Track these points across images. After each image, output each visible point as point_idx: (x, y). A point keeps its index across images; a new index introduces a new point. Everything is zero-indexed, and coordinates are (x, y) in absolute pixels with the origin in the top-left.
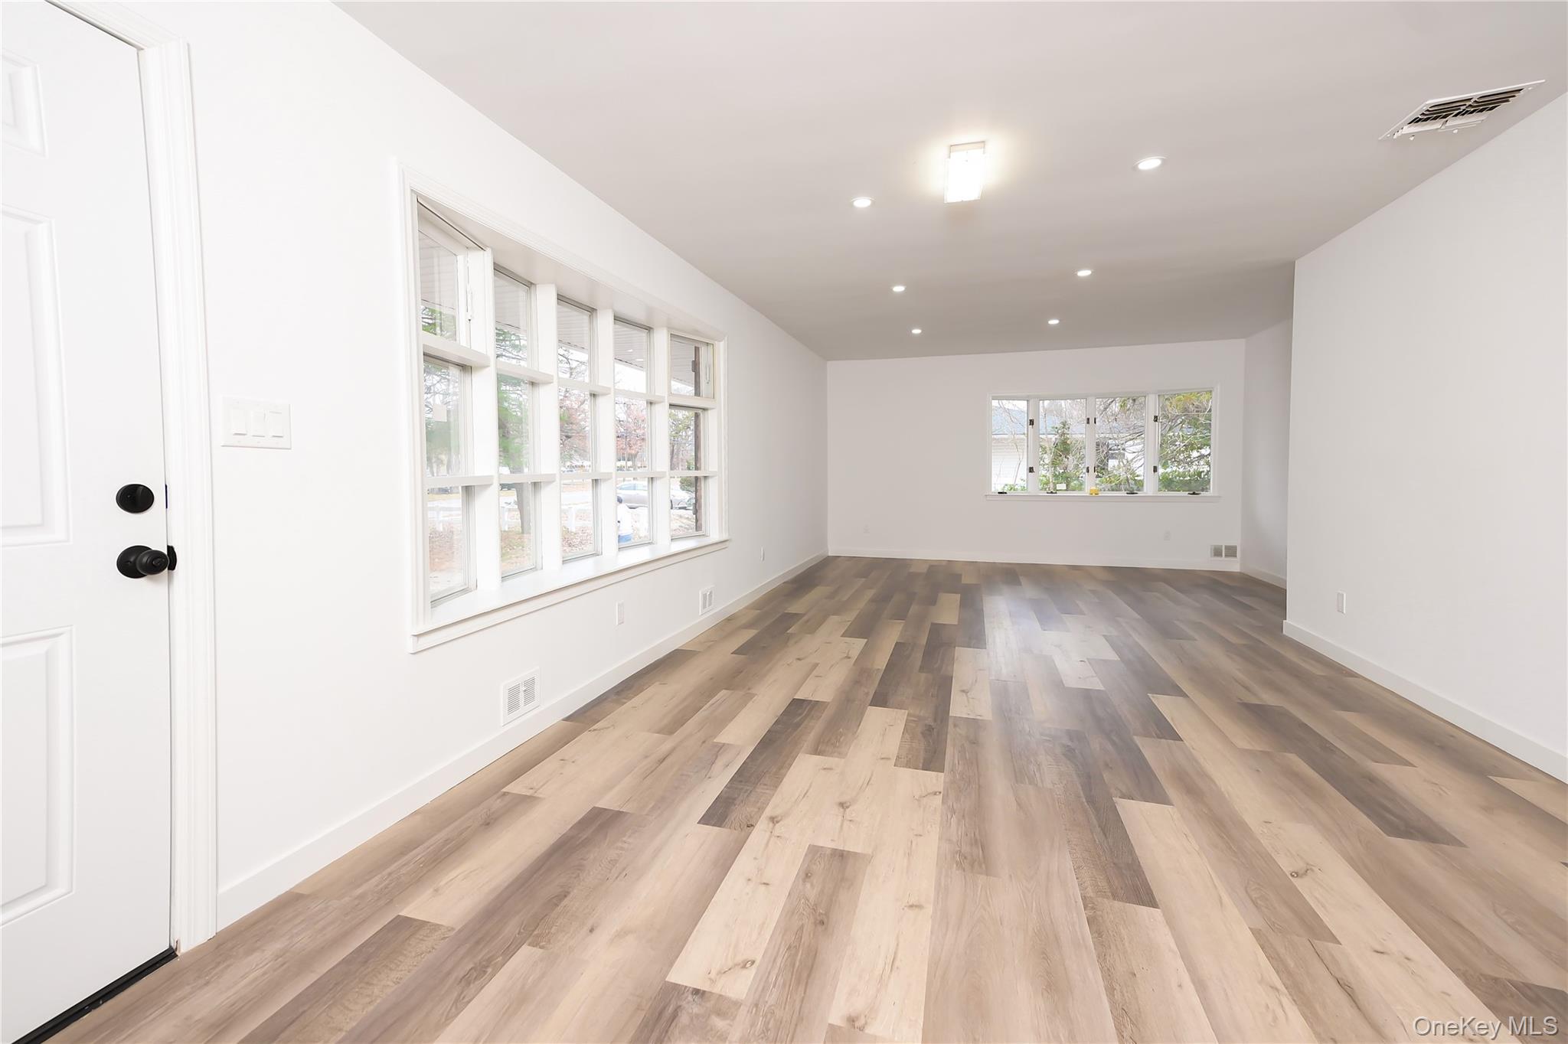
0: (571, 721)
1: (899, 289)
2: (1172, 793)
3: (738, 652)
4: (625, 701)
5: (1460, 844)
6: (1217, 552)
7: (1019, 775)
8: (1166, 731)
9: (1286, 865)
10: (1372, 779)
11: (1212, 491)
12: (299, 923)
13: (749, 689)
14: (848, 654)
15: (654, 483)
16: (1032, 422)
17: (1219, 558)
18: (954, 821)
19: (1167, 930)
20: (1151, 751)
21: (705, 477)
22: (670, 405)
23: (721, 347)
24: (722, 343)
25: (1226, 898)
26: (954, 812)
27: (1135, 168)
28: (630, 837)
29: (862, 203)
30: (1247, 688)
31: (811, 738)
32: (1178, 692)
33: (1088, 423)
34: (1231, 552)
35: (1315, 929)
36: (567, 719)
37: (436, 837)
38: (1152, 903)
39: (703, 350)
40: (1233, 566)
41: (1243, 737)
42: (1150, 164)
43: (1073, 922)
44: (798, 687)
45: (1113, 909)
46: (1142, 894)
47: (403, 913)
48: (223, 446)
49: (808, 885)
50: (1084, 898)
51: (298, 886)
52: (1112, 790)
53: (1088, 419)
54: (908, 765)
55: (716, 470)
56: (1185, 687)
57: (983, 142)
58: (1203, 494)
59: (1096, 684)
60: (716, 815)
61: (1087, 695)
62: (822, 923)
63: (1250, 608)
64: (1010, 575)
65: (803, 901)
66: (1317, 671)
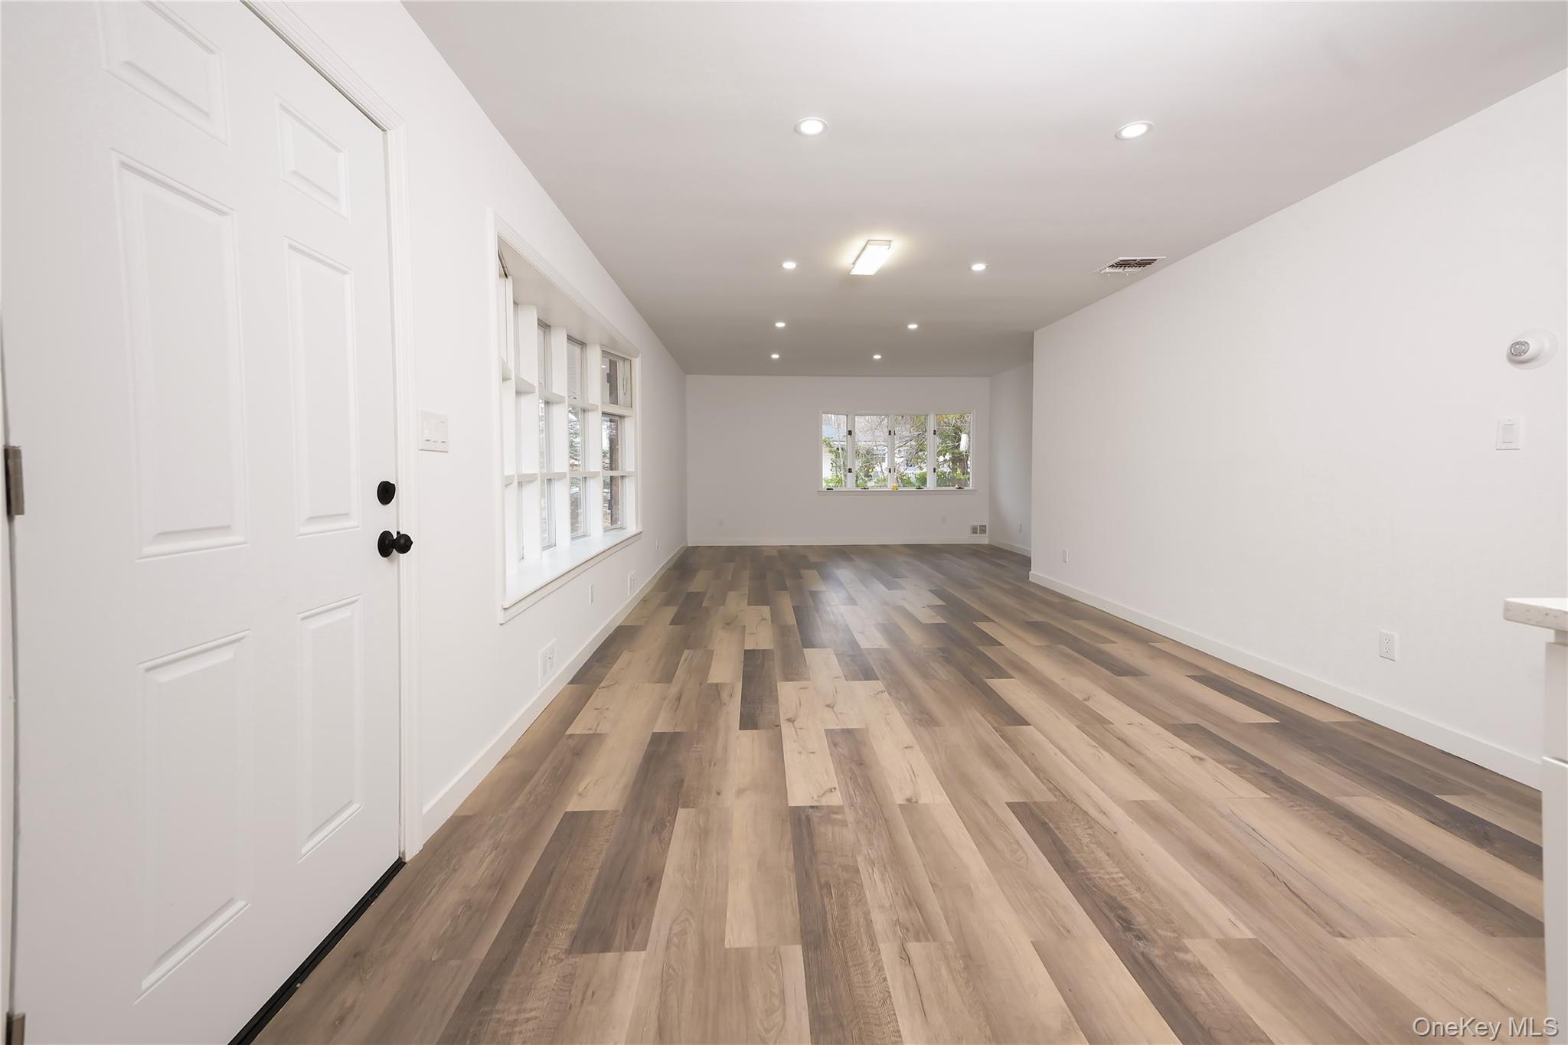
0: (577, 683)
1: (780, 325)
2: (1011, 672)
3: (673, 623)
4: (609, 665)
5: (1146, 675)
6: (974, 530)
7: (926, 676)
8: (994, 642)
9: (1080, 697)
10: (1102, 652)
11: (971, 487)
12: (488, 830)
13: (705, 647)
14: (762, 616)
15: (588, 482)
16: (850, 433)
17: (975, 535)
18: (902, 703)
19: (1039, 733)
20: (989, 652)
21: (622, 477)
22: (603, 413)
23: (637, 363)
24: (637, 359)
25: (1060, 716)
26: (899, 700)
27: (970, 269)
28: (697, 744)
29: (789, 265)
30: (1024, 613)
31: (777, 670)
32: (990, 620)
33: (890, 434)
34: (983, 530)
35: (1103, 721)
36: (571, 682)
37: (542, 768)
38: (1028, 724)
39: (620, 365)
40: (983, 540)
41: (1033, 640)
42: (979, 267)
43: (994, 739)
44: (742, 642)
45: (1010, 730)
46: (1021, 721)
47: (569, 809)
48: (421, 450)
49: (840, 749)
50: (994, 728)
51: (455, 812)
52: (982, 677)
53: (890, 431)
54: (855, 678)
55: (634, 470)
56: (990, 616)
57: (890, 241)
58: (966, 488)
59: (939, 620)
60: (748, 722)
61: (938, 627)
62: (861, 764)
63: (1003, 566)
64: (844, 553)
65: (842, 757)
66: (1056, 600)
